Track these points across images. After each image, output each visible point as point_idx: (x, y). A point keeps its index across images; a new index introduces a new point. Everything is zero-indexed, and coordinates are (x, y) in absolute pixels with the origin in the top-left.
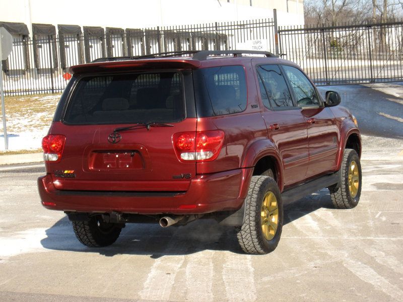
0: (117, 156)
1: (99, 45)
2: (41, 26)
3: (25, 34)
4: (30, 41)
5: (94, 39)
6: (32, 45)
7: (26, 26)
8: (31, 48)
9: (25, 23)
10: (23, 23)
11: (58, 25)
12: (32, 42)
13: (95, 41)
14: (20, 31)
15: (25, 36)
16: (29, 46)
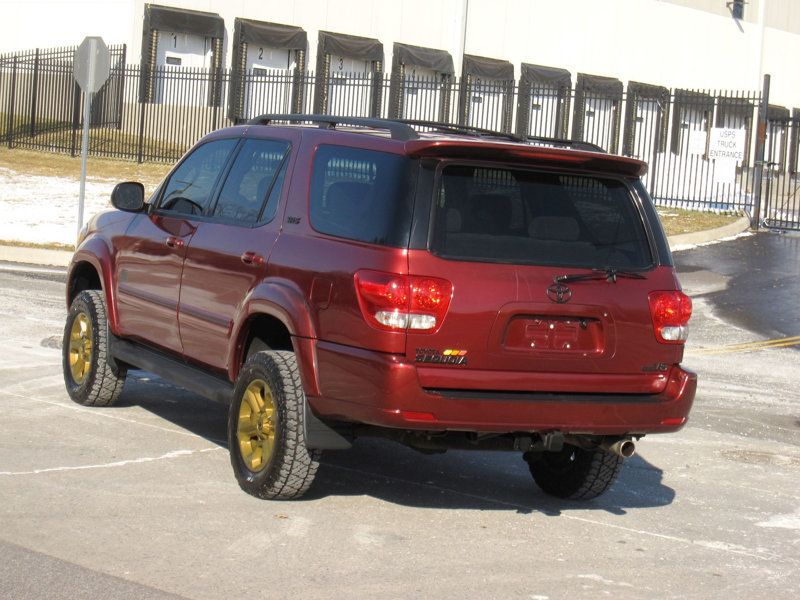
0: (552, 326)
1: (607, 113)
2: (482, 62)
3: (445, 71)
4: (455, 84)
5: (595, 99)
6: (457, 93)
7: (449, 59)
8: (455, 97)
9: (450, 52)
10: (446, 52)
11: (523, 64)
12: (457, 87)
13: (603, 102)
14: (435, 65)
15: (446, 76)
16: (452, 92)
